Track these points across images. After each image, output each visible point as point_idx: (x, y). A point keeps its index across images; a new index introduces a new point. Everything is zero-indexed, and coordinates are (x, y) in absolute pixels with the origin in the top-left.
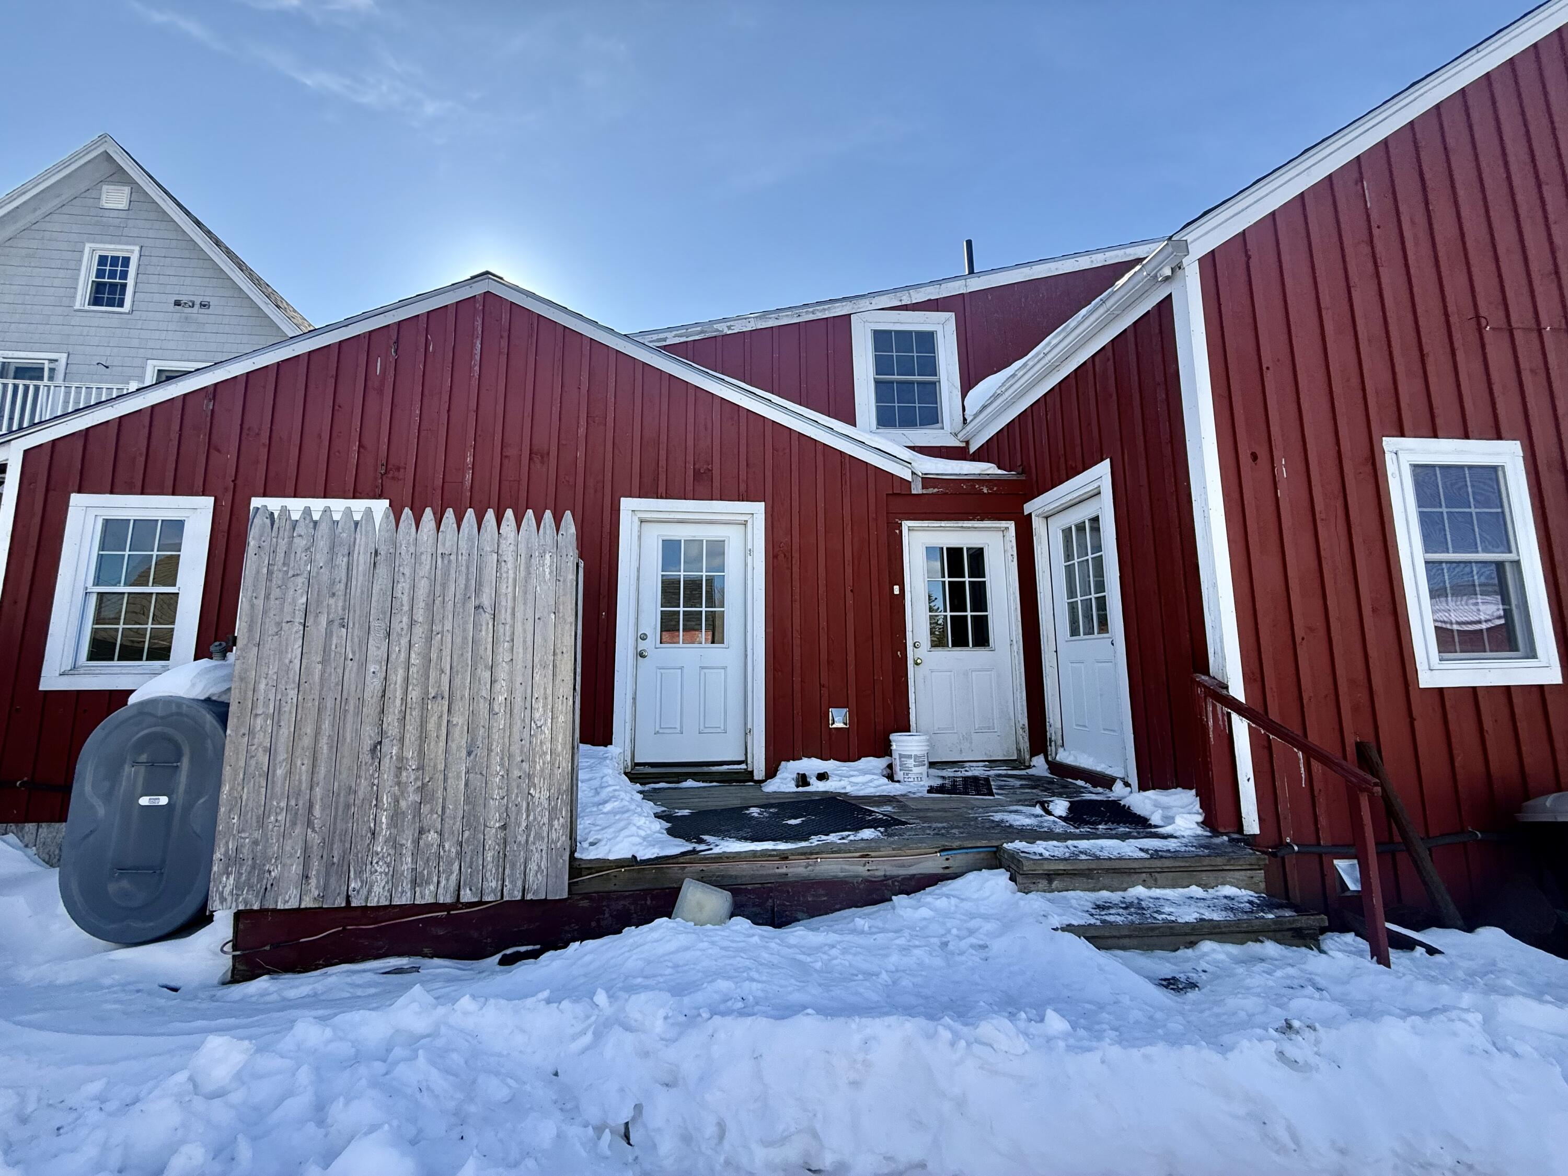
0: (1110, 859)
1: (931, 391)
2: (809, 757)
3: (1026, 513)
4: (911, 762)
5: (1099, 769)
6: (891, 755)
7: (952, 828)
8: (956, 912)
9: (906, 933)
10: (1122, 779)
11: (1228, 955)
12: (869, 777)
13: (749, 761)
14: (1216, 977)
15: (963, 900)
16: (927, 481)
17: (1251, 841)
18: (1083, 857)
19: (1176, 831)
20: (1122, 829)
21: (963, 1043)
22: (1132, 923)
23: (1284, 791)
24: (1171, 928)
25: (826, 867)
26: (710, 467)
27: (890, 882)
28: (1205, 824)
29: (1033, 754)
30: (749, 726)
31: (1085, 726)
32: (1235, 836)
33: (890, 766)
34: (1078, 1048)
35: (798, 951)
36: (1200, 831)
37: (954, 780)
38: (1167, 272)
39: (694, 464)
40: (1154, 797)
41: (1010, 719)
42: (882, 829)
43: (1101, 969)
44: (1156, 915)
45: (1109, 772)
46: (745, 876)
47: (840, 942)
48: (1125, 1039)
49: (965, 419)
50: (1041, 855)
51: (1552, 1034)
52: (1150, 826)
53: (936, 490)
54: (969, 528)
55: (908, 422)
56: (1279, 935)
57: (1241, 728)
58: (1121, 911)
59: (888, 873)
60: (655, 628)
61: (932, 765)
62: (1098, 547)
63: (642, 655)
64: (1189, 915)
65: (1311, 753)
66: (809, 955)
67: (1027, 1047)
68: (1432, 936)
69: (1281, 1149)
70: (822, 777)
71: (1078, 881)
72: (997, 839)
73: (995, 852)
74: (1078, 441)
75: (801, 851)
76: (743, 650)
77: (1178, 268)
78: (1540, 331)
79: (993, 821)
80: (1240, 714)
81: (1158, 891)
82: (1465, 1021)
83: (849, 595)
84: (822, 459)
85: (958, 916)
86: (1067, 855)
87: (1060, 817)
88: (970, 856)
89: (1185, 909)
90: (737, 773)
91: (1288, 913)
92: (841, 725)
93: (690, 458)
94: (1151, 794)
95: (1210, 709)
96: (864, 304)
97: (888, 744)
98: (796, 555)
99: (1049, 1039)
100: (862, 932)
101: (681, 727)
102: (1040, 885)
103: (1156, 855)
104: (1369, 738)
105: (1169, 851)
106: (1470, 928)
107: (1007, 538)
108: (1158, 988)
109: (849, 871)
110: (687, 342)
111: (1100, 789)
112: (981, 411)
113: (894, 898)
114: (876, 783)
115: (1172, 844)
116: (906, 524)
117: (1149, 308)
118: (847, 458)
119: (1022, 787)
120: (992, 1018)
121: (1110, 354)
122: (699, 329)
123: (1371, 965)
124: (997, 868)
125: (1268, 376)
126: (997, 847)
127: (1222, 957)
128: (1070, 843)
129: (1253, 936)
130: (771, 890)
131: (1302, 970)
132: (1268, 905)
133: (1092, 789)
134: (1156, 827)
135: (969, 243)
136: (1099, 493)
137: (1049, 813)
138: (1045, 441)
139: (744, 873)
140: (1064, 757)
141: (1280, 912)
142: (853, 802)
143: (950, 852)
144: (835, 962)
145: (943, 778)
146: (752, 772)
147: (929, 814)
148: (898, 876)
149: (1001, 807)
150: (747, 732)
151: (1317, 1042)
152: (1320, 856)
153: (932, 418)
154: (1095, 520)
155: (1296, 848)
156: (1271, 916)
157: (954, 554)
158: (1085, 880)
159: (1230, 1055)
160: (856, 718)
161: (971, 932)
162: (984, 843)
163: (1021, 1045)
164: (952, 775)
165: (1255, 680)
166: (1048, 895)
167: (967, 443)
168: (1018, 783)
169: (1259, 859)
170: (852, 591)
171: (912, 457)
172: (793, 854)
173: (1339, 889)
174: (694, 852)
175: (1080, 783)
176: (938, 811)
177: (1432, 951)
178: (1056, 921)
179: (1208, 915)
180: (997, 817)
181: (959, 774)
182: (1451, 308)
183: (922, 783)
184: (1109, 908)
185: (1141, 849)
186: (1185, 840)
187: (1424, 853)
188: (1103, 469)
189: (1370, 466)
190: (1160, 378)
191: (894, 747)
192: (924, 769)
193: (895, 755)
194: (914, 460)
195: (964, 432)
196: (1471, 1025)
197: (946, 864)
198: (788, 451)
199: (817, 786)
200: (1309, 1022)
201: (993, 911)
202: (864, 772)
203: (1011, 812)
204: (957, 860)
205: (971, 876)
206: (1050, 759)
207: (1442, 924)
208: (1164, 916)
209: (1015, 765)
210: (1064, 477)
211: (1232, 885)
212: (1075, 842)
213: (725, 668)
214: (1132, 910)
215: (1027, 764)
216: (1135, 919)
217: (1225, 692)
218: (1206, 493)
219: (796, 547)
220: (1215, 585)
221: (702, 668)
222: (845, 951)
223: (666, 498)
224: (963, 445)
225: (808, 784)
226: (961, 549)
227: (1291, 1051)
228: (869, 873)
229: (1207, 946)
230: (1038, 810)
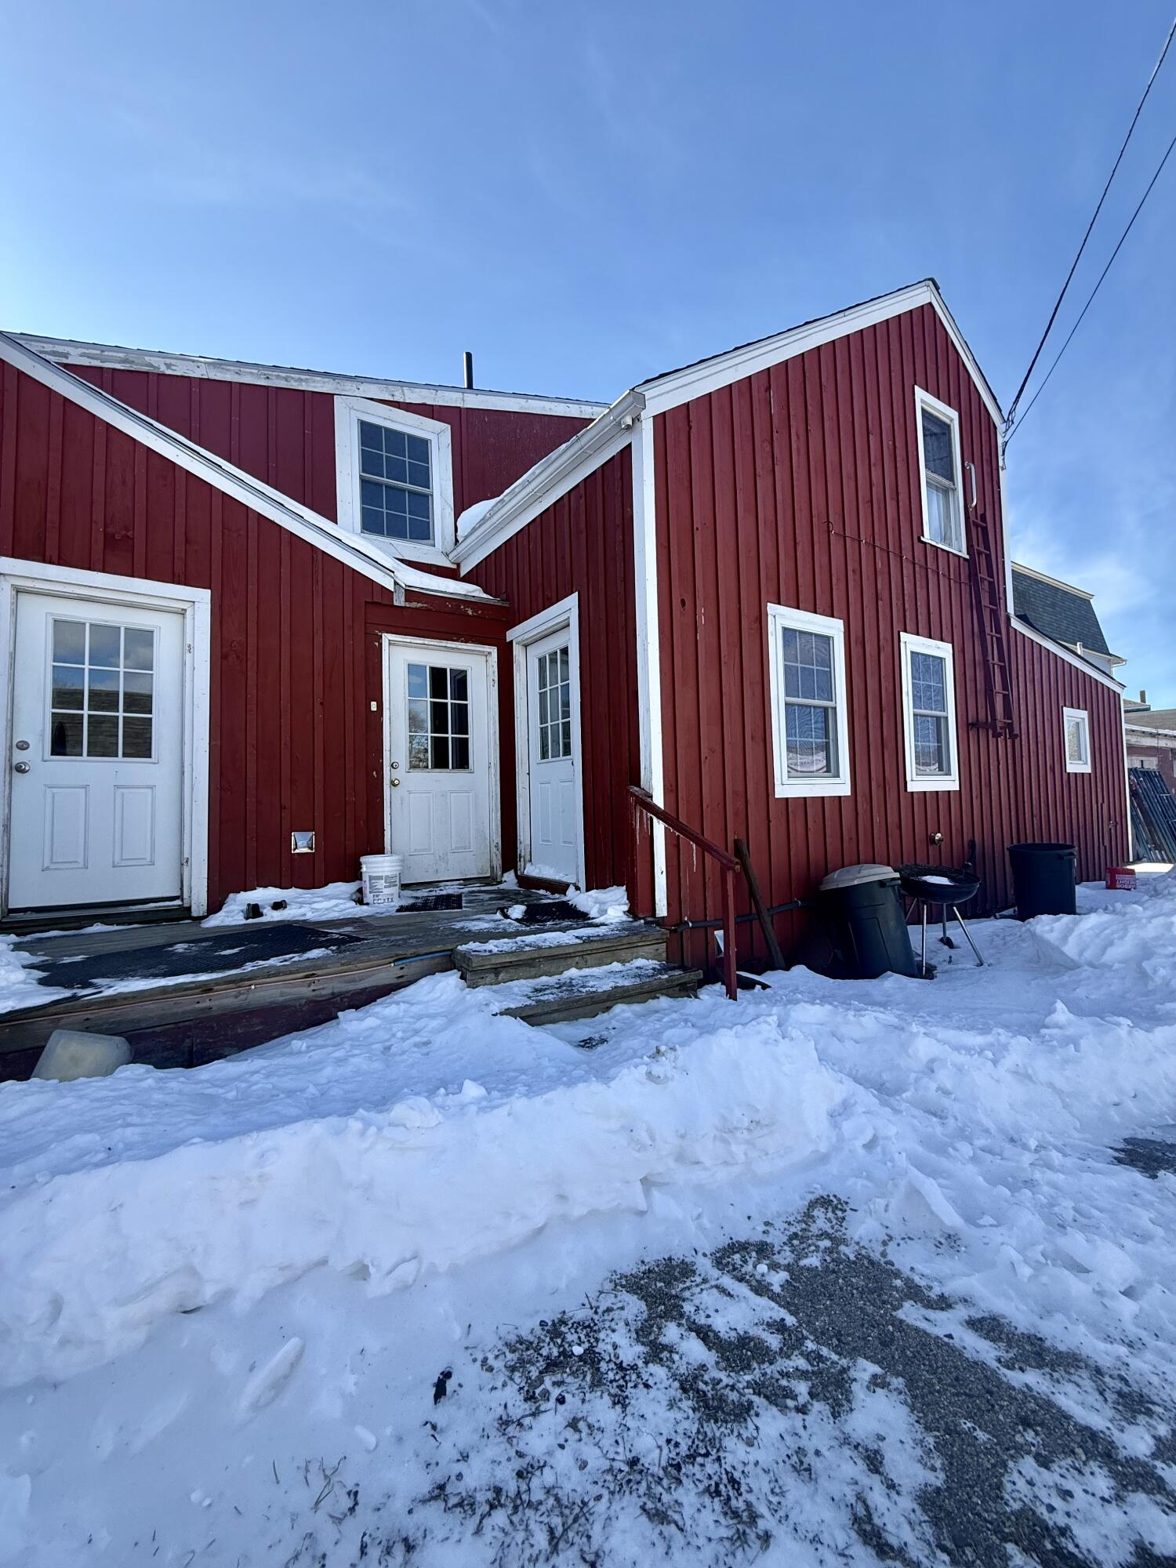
0: (550, 947)
1: (423, 503)
2: (265, 886)
3: (508, 640)
4: (381, 884)
5: (557, 878)
6: (361, 880)
7: (410, 939)
8: (403, 1017)
9: (347, 1045)
10: (574, 885)
11: (634, 1012)
12: (334, 902)
13: (186, 896)
14: (623, 1030)
15: (412, 1004)
16: (411, 594)
17: (661, 922)
18: (527, 949)
19: (607, 919)
20: (566, 923)
21: (373, 1130)
22: (561, 998)
23: (686, 881)
24: (592, 998)
25: (262, 993)
26: (130, 534)
27: (338, 998)
28: (630, 912)
29: (505, 870)
30: (186, 855)
31: (548, 841)
32: (649, 919)
33: (360, 891)
34: (489, 1107)
35: (209, 1085)
36: (625, 918)
37: (426, 899)
38: (630, 422)
39: (105, 526)
40: (594, 895)
41: (486, 839)
42: (334, 948)
43: (530, 1041)
44: (581, 989)
45: (565, 879)
46: (152, 1018)
47: (265, 1067)
48: (532, 1091)
49: (457, 541)
50: (490, 951)
51: (818, 1024)
52: (589, 919)
53: (420, 605)
54: (453, 648)
55: (396, 530)
56: (670, 991)
57: (659, 828)
58: (554, 991)
59: (336, 991)
60: (43, 736)
61: (405, 887)
62: (565, 678)
63: (20, 769)
64: (606, 986)
65: (704, 847)
66: (222, 1087)
67: (441, 1118)
68: (766, 978)
69: (642, 1148)
70: (278, 906)
71: (521, 971)
72: (451, 943)
73: (450, 956)
74: (554, 572)
75: (229, 979)
76: (179, 765)
77: (637, 419)
78: (860, 542)
79: (454, 929)
80: (658, 818)
81: (587, 970)
82: (766, 1022)
83: (318, 707)
84: (288, 549)
85: (406, 1019)
86: (514, 949)
87: (517, 920)
88: (426, 962)
89: (606, 981)
90: (168, 910)
91: (677, 973)
92: (306, 850)
93: (98, 516)
94: (593, 893)
95: (638, 815)
96: (349, 387)
97: (359, 866)
98: (252, 658)
99: (463, 1107)
100: (299, 1053)
101: (86, 860)
102: (488, 979)
103: (588, 940)
104: (743, 838)
105: (598, 936)
106: (787, 969)
107: (490, 663)
108: (576, 1049)
109: (290, 994)
110: (101, 368)
111: (557, 896)
112: (471, 533)
113: (340, 1014)
114: (342, 907)
115: (602, 931)
116: (387, 638)
117: (615, 454)
118: (320, 555)
119: (491, 899)
120: (408, 1099)
121: (582, 491)
122: (121, 355)
123: (726, 1000)
124: (451, 969)
125: (697, 535)
126: (451, 950)
127: (628, 1015)
128: (519, 938)
129: (653, 995)
130: (189, 1028)
131: (682, 1014)
132: (664, 969)
133: (551, 896)
134: (593, 918)
135: (469, 356)
136: (568, 625)
137: (507, 917)
138: (526, 570)
139: (151, 1015)
140: (531, 871)
141: (671, 973)
142: (311, 927)
143: (405, 961)
144: (254, 1088)
145: (417, 898)
146: (189, 909)
147: (390, 930)
148: (347, 992)
149: (466, 917)
150: (183, 862)
151: (676, 1058)
152: (706, 928)
153: (422, 532)
154: (565, 651)
155: (691, 924)
156: (666, 976)
157: (438, 674)
158: (528, 969)
159: (612, 1084)
160: (324, 841)
161: (416, 1032)
162: (439, 947)
163: (436, 1117)
164: (426, 894)
165: (672, 791)
166: (495, 987)
167: (458, 565)
168: (487, 896)
169: (662, 934)
170: (321, 703)
171: (395, 566)
172: (217, 984)
173: (716, 953)
174: (74, 998)
175: (542, 892)
176: (404, 925)
177: (765, 987)
178: (496, 1008)
179: (622, 983)
180: (458, 925)
181: (434, 893)
182: (814, 512)
183: (393, 904)
184: (545, 990)
185: (577, 937)
186: (612, 927)
187: (768, 919)
188: (572, 601)
189: (757, 625)
190: (618, 521)
191: (364, 869)
192: (395, 890)
193: (365, 877)
194: (398, 570)
195: (455, 553)
196: (770, 1025)
197: (401, 973)
198: (243, 533)
199: (271, 916)
200: (672, 1046)
201: (441, 1010)
202: (329, 898)
203: (473, 920)
204: (414, 966)
205: (423, 981)
206: (519, 873)
207: (773, 968)
208: (587, 989)
209: (487, 881)
210: (541, 606)
211: (643, 957)
212: (523, 938)
213: (152, 787)
214: (564, 988)
215: (499, 880)
216: (565, 995)
217: (649, 800)
218: (646, 629)
219: (252, 649)
220: (648, 710)
221: (117, 787)
222: (268, 1076)
223: (59, 564)
224: (455, 567)
225: (261, 915)
226: (446, 670)
227: (657, 1070)
228: (314, 993)
229: (619, 1008)
230: (498, 916)
